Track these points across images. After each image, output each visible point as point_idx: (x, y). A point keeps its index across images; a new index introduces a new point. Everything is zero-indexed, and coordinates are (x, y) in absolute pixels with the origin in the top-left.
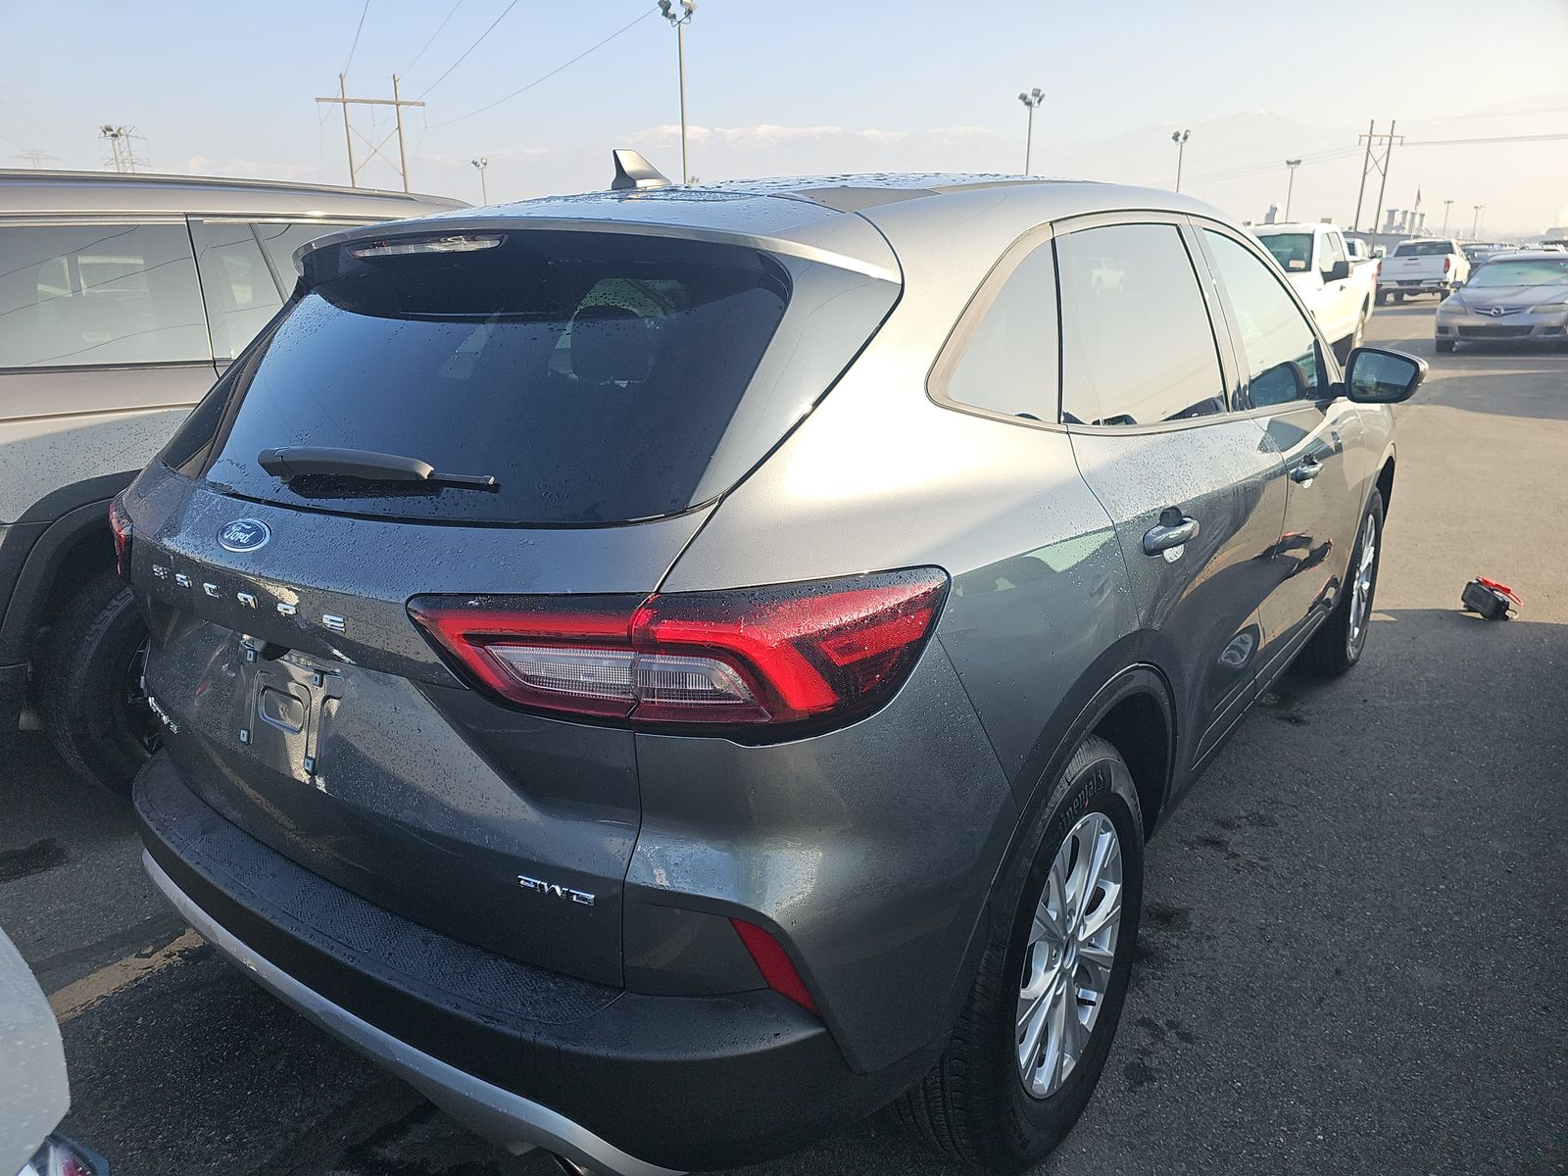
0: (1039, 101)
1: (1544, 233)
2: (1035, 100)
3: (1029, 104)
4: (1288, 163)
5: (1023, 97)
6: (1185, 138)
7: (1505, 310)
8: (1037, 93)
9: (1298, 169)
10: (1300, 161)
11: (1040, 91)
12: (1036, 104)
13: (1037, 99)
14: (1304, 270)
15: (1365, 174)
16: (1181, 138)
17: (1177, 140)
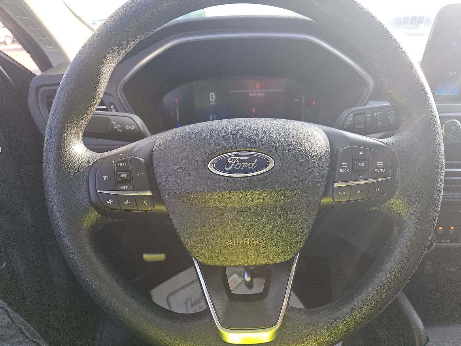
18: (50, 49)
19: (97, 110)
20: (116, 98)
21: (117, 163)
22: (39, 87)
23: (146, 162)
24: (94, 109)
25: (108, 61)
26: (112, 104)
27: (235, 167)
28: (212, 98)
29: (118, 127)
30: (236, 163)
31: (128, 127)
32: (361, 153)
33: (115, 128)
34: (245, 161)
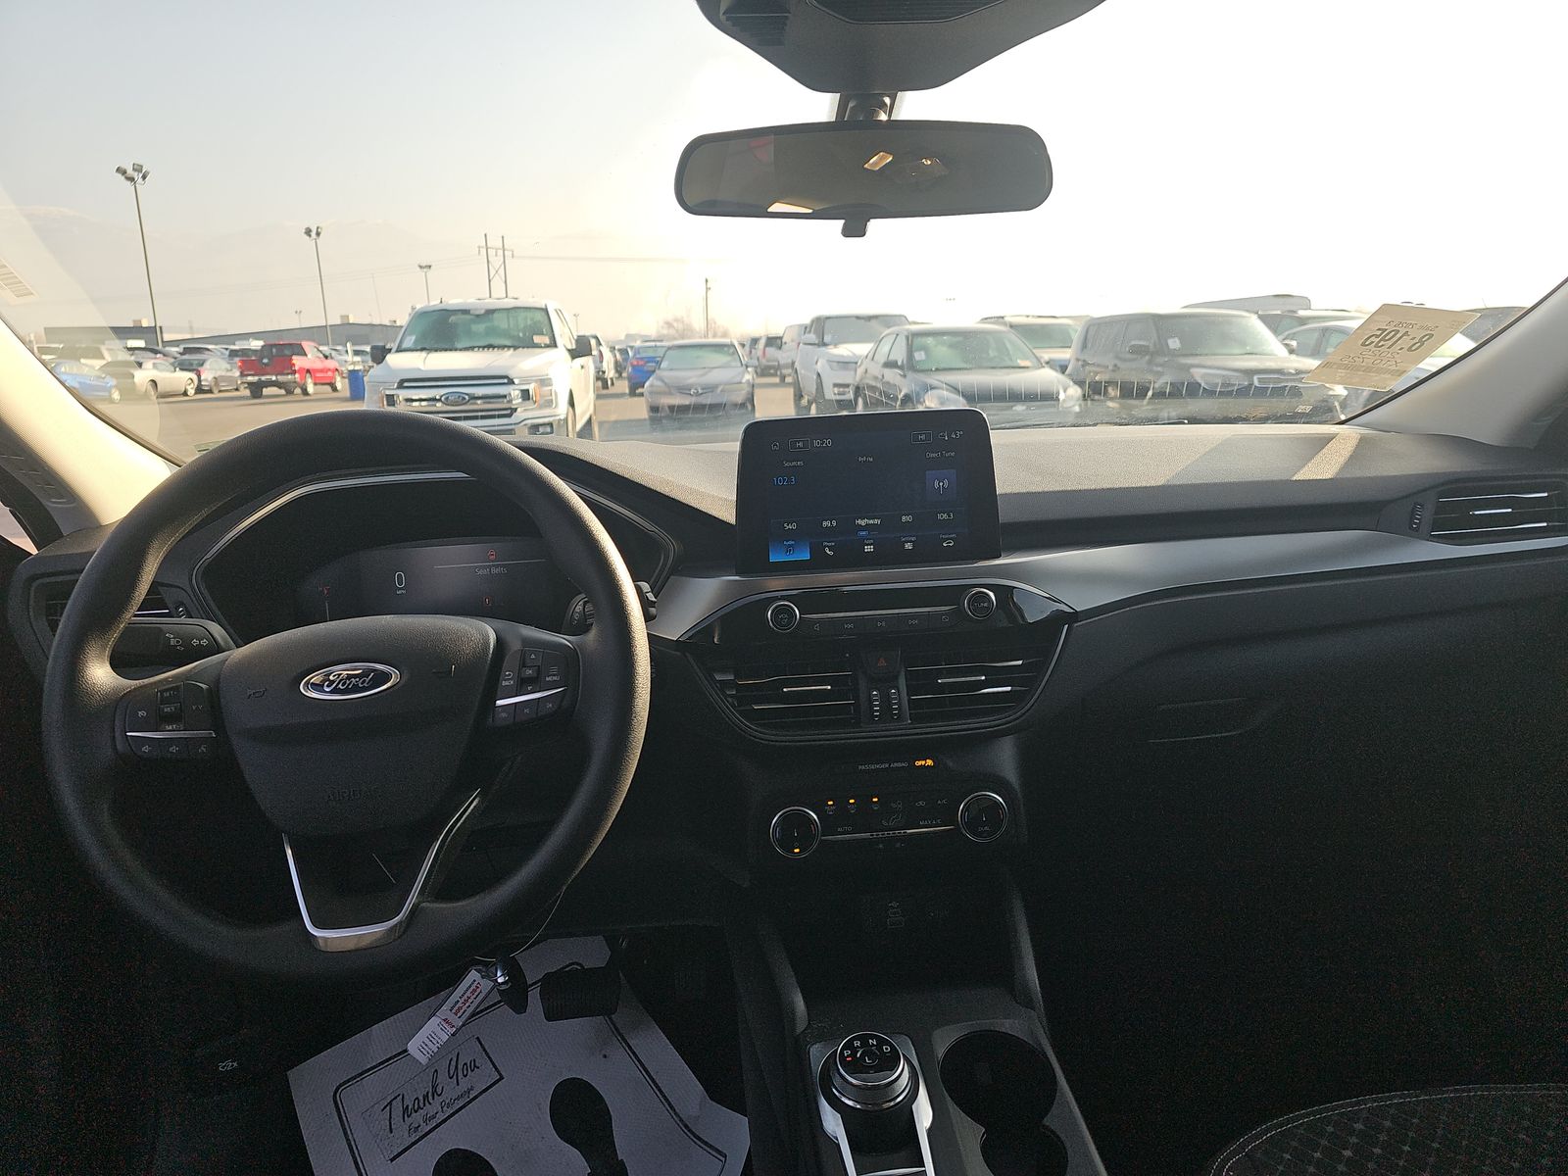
0: (144, 177)
1: (623, 338)
2: (138, 176)
3: (131, 179)
4: (421, 267)
5: (121, 171)
6: (318, 234)
7: (703, 389)
8: (138, 168)
9: (430, 273)
10: (430, 267)
11: (142, 166)
12: (140, 180)
13: (141, 175)
14: (547, 346)
15: (490, 281)
16: (313, 234)
17: (310, 236)
18: (60, 503)
19: (136, 616)
20: (190, 593)
21: (162, 692)
22: (34, 578)
23: (210, 690)
24: (130, 614)
25: (156, 544)
26: (182, 604)
27: (340, 686)
28: (400, 583)
29: (178, 642)
30: (341, 680)
31: (195, 642)
32: (533, 656)
33: (172, 643)
34: (355, 676)
